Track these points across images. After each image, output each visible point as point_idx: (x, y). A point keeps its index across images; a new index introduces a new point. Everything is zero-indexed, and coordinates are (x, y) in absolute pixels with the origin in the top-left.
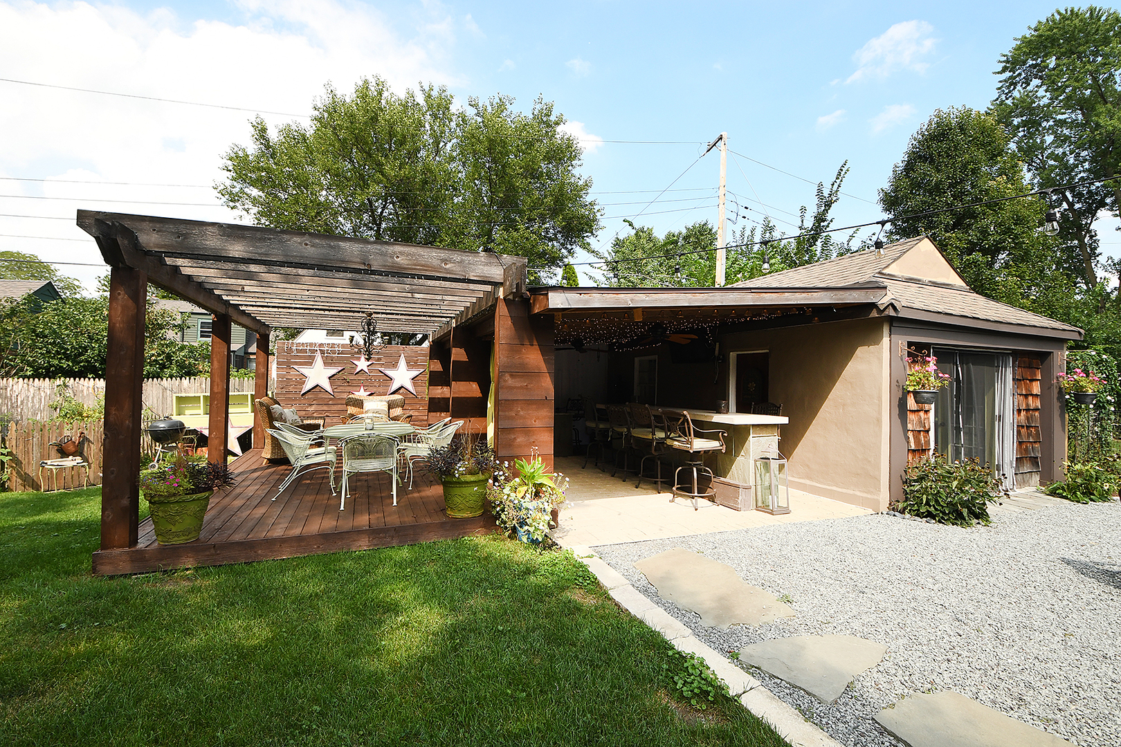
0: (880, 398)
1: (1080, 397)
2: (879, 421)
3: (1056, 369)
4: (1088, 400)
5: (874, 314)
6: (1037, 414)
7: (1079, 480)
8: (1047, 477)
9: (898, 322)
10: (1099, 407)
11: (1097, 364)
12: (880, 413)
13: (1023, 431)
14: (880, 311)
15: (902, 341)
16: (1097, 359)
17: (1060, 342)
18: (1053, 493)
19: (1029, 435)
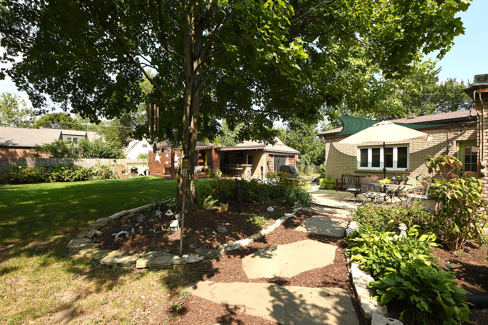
0: (265, 162)
3: (296, 158)
5: (263, 150)
15: (268, 154)
17: (295, 154)
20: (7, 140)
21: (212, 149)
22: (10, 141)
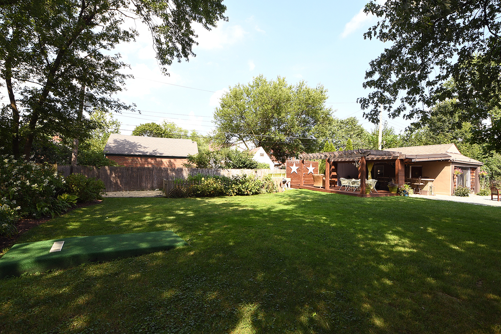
0: (450, 176)
1: (483, 176)
2: (450, 180)
3: (478, 170)
4: (484, 177)
5: (449, 161)
6: (474, 180)
7: (483, 192)
8: (476, 192)
9: (453, 163)
10: (486, 179)
11: (486, 170)
12: (450, 178)
13: (472, 183)
14: (450, 160)
15: (453, 166)
16: (486, 169)
17: (479, 166)
18: (478, 195)
19: (473, 184)
20: (153, 150)
21: (395, 160)
22: (156, 150)
